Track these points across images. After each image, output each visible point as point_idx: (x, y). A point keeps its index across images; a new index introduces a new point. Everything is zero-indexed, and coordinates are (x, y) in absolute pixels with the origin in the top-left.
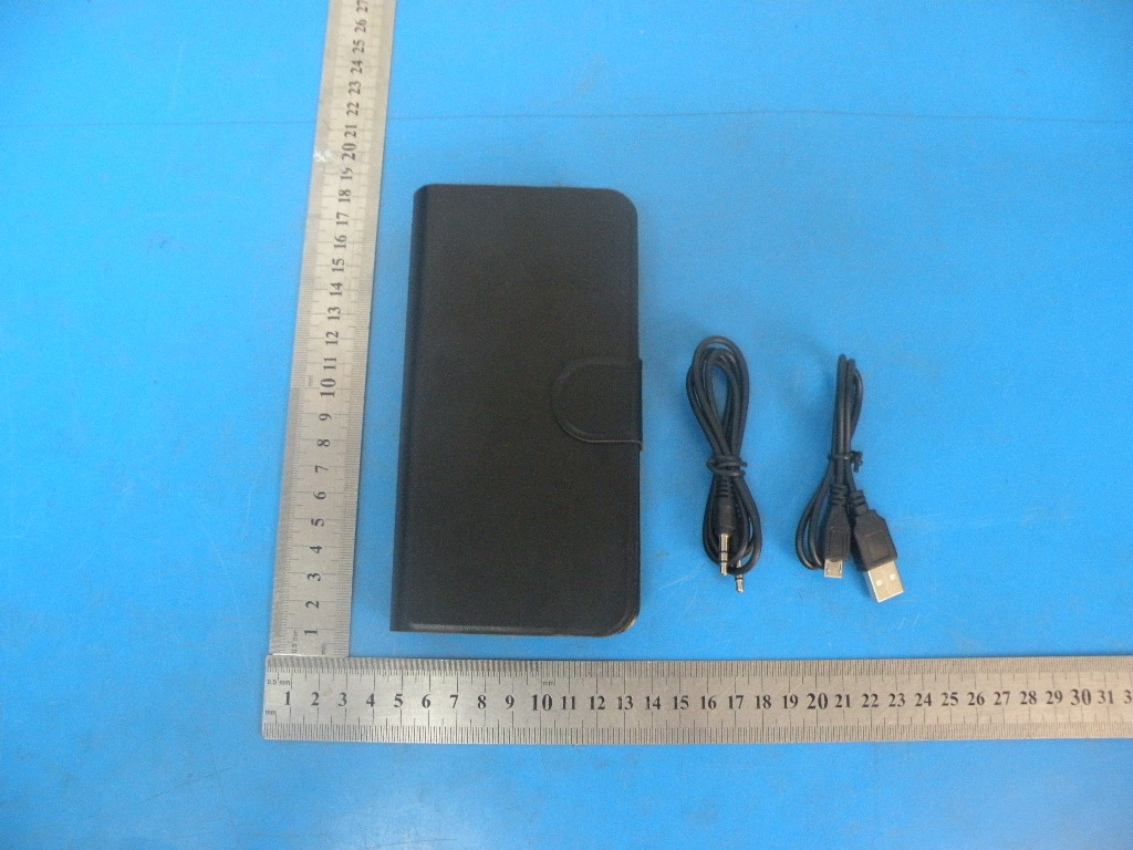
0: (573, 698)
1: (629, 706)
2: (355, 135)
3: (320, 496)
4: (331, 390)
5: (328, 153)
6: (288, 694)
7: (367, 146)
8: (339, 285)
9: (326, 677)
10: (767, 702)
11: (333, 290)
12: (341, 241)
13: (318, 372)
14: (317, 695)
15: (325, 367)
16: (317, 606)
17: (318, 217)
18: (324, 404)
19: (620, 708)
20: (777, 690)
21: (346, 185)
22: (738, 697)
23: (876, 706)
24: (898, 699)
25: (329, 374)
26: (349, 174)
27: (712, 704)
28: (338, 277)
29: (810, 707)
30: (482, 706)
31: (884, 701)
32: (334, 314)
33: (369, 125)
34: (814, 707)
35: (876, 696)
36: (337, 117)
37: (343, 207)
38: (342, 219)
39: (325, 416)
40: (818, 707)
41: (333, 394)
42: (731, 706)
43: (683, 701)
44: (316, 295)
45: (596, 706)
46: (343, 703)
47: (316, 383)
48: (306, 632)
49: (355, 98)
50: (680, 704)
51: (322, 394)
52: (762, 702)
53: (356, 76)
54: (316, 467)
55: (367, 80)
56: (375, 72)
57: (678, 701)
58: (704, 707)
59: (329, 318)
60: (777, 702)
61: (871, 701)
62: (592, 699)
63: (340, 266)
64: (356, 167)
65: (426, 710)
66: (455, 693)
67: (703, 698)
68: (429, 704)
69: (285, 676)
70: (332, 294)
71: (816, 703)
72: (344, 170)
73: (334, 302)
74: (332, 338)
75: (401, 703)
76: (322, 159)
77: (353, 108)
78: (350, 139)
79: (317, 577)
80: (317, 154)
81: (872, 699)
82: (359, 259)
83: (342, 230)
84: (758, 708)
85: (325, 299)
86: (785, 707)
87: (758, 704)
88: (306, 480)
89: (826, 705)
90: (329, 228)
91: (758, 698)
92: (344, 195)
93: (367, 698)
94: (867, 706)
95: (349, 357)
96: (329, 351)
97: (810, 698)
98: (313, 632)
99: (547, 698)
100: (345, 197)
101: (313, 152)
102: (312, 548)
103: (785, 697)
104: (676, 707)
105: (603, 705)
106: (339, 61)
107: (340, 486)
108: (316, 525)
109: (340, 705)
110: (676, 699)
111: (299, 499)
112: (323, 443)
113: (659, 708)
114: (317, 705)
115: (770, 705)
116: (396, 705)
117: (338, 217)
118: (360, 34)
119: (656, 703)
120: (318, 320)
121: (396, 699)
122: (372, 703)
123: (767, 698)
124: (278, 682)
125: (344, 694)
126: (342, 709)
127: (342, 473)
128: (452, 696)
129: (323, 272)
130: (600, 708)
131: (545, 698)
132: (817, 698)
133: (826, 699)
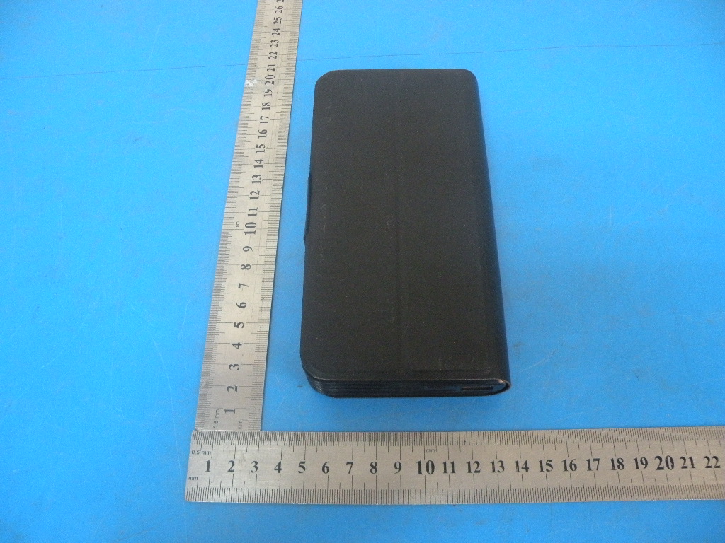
0: (453, 463)
1: (501, 469)
2: (274, 70)
3: (242, 306)
4: (253, 230)
5: (255, 82)
6: (209, 462)
7: (282, 76)
8: (261, 161)
9: (241, 447)
10: (621, 464)
11: (257, 164)
12: (263, 134)
13: (243, 218)
14: (233, 463)
15: (249, 215)
16: (236, 390)
17: (247, 119)
18: (247, 240)
19: (494, 471)
20: (629, 454)
21: (267, 99)
22: (595, 460)
23: (718, 467)
25: (251, 219)
26: (270, 93)
27: (573, 466)
28: (260, 156)
29: (659, 469)
30: (374, 470)
32: (258, 179)
33: (284, 64)
34: (663, 469)
35: (715, 457)
36: (263, 61)
37: (265, 113)
38: (264, 120)
39: (247, 248)
40: (666, 468)
41: (254, 233)
42: (590, 469)
43: (547, 464)
44: (244, 168)
45: (473, 470)
46: (254, 469)
47: (242, 226)
48: (226, 411)
49: (274, 49)
50: (545, 467)
51: (246, 233)
52: (616, 464)
53: (276, 37)
54: (240, 285)
55: (283, 39)
56: (288, 34)
57: (544, 464)
58: (566, 469)
59: (253, 182)
60: (630, 465)
62: (469, 463)
63: (262, 149)
64: (274, 89)
65: (326, 475)
66: (350, 461)
67: (565, 462)
68: (328, 470)
69: (207, 447)
70: (255, 166)
71: (663, 464)
72: (266, 90)
73: (257, 171)
74: (254, 195)
75: (304, 469)
76: (251, 85)
77: (273, 55)
78: (271, 73)
79: (236, 367)
80: (247, 82)
81: (713, 462)
82: (274, 148)
83: (264, 126)
84: (614, 469)
85: (249, 171)
86: (638, 468)
87: (613, 466)
88: (231, 294)
89: (673, 466)
90: (254, 126)
91: (612, 460)
92: (266, 105)
93: (275, 465)
94: (710, 467)
95: (267, 207)
96: (252, 204)
97: (658, 460)
98: (232, 411)
99: (430, 464)
100: (266, 107)
101: (245, 81)
102: (234, 345)
103: (636, 460)
104: (542, 470)
105: (478, 470)
106: (264, 29)
107: (258, 298)
108: (238, 327)
109: (252, 471)
110: (541, 462)
111: (225, 308)
112: (245, 267)
113: (527, 471)
114: (233, 471)
115: (623, 467)
116: (299, 472)
117: (261, 119)
118: (279, 14)
119: (524, 466)
120: (245, 183)
121: (300, 466)
122: (279, 470)
123: (620, 461)
124: (201, 452)
125: (256, 463)
126: (254, 474)
127: (259, 289)
128: (348, 463)
129: (250, 153)
130: (476, 472)
131: (428, 463)
132: (664, 460)
133: (672, 461)
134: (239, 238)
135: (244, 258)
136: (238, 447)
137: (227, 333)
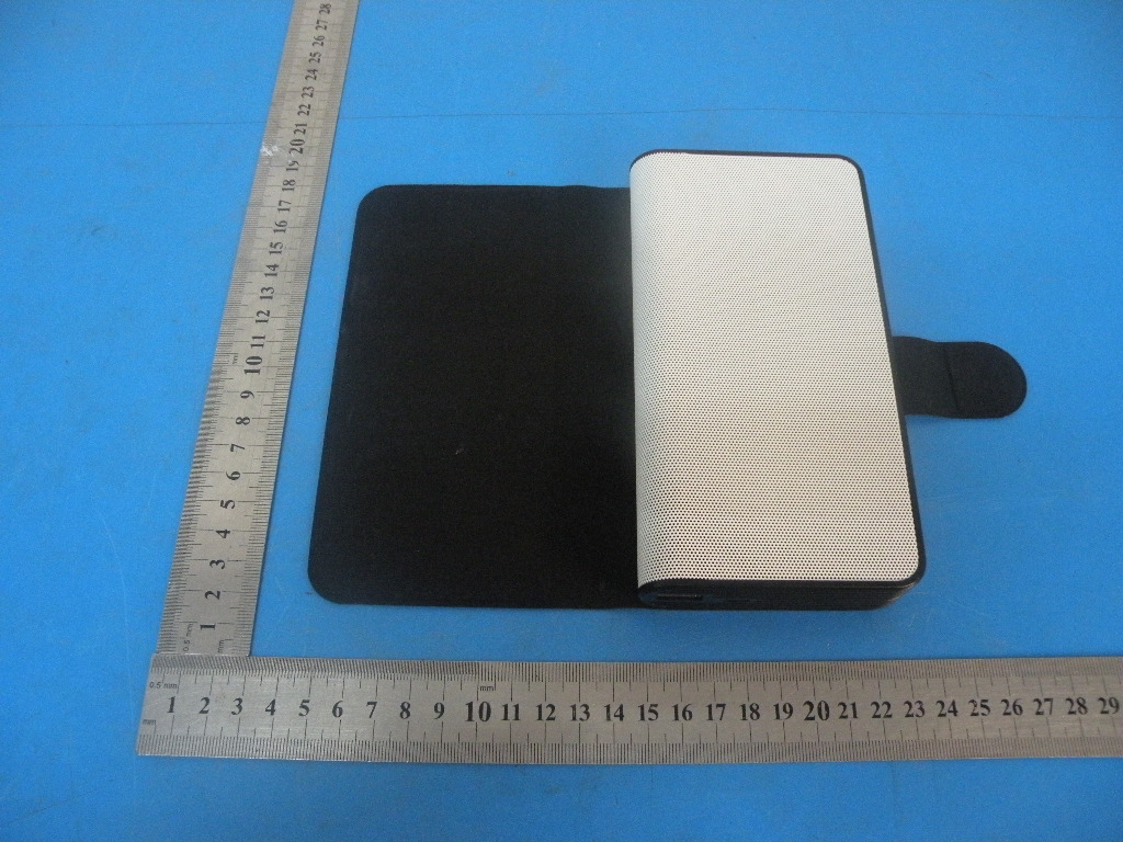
0: (517, 707)
1: (584, 716)
2: (304, 132)
3: (234, 477)
4: (256, 367)
5: (276, 148)
7: (316, 142)
8: (275, 266)
9: (221, 678)
10: (755, 711)
11: (269, 271)
12: (281, 226)
13: (244, 350)
14: (207, 700)
15: (253, 345)
16: (218, 597)
17: (260, 205)
18: (247, 382)
19: (574, 719)
20: (767, 699)
21: (290, 176)
22: (718, 705)
23: (890, 716)
24: (916, 708)
25: (255, 352)
26: (296, 166)
27: (687, 714)
28: (274, 259)
29: (808, 719)
30: (405, 715)
31: (899, 710)
32: (267, 293)
33: (320, 123)
34: (813, 719)
35: (886, 703)
36: (289, 117)
37: (286, 196)
38: (284, 206)
39: (247, 394)
40: (817, 718)
41: (258, 371)
42: (711, 718)
43: (651, 711)
44: (250, 276)
45: (544, 716)
46: (237, 710)
47: (242, 361)
49: (307, 100)
50: (648, 715)
51: (246, 371)
52: (748, 712)
53: (311, 83)
54: (233, 446)
55: (320, 85)
56: (329, 79)
57: (646, 710)
58: (677, 718)
59: (261, 298)
60: (767, 712)
61: (882, 710)
62: (540, 707)
63: (278, 249)
64: (302, 160)
65: (338, 719)
66: (374, 700)
67: (676, 707)
68: (341, 713)
69: (172, 678)
70: (266, 275)
71: (815, 713)
72: (290, 162)
73: (269, 282)
74: (262, 317)
75: (308, 711)
76: (269, 153)
77: (305, 110)
78: (299, 136)
79: (221, 564)
80: (264, 149)
82: (296, 244)
83: (283, 216)
84: (744, 719)
85: (259, 280)
86: (778, 717)
87: (744, 715)
88: (220, 460)
89: (827, 716)
90: (269, 214)
91: (744, 706)
92: (289, 185)
93: (266, 705)
94: (879, 717)
95: (279, 335)
96: (258, 330)
97: (808, 707)
98: (211, 626)
99: (485, 706)
100: (289, 186)
101: (260, 147)
102: (219, 532)
103: (777, 706)
104: (643, 718)
105: (553, 716)
106: (294, 70)
107: (257, 466)
108: (226, 507)
109: (234, 713)
110: (642, 708)
111: (209, 480)
112: (242, 421)
113: (621, 719)
114: (207, 712)
115: (758, 715)
116: (301, 715)
117: (280, 204)
118: (318, 48)
119: (618, 713)
120: (250, 300)
121: (303, 707)
122: (272, 711)
123: (755, 707)
124: (162, 685)
125: (240, 700)
126: (237, 717)
127: (260, 452)
128: (369, 703)
129: (259, 255)
130: (549, 719)
131: (482, 705)
132: (816, 707)
133: (827, 708)
134: (237, 379)
135: (241, 408)
136: (218, 678)
137: (210, 515)
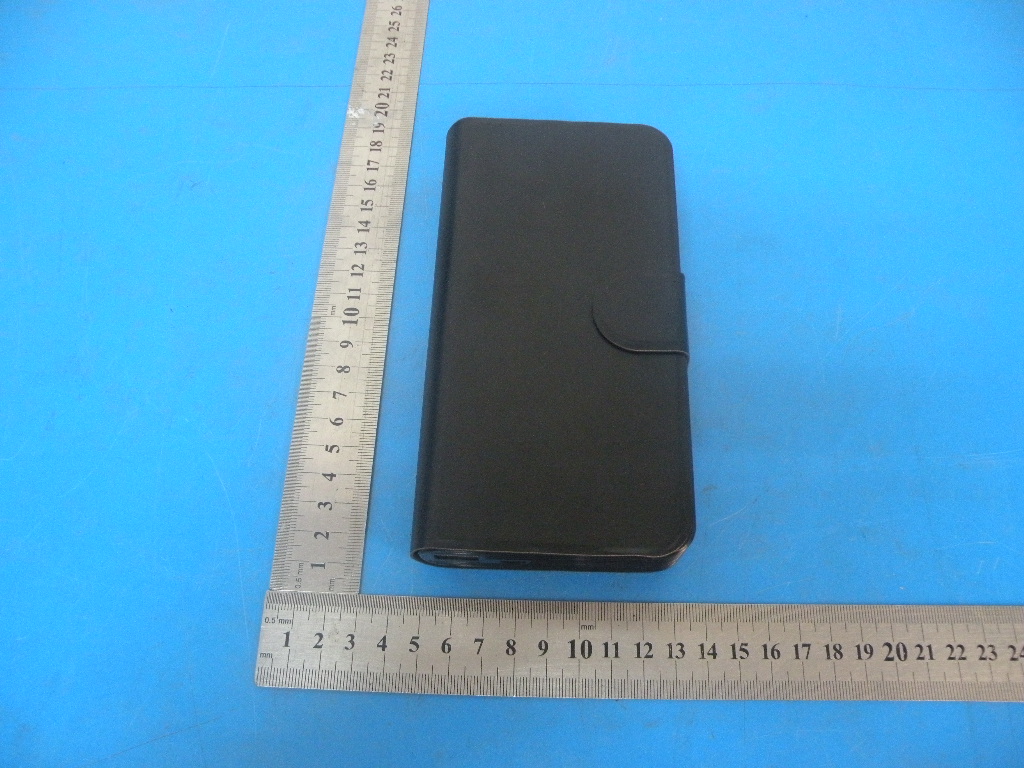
0: (616, 645)
1: (680, 654)
2: (388, 96)
3: (337, 422)
4: (353, 318)
5: (361, 111)
6: (288, 634)
7: (400, 106)
8: (367, 223)
9: (333, 615)
10: (838, 651)
11: (361, 227)
12: (371, 185)
13: (341, 302)
14: (321, 636)
15: (349, 297)
16: (327, 537)
17: (349, 164)
18: (346, 332)
19: (671, 656)
20: (848, 639)
21: (378, 137)
22: (804, 645)
23: (964, 659)
24: (988, 651)
25: (352, 303)
26: (381, 128)
27: (776, 653)
28: (366, 216)
29: (888, 659)
30: (511, 652)
31: (972, 653)
32: (362, 248)
33: (402, 88)
34: (892, 659)
35: (961, 646)
36: (373, 82)
37: (374, 156)
38: (372, 165)
39: (346, 344)
40: (896, 658)
41: (356, 322)
43: (742, 650)
44: (343, 232)
45: (643, 655)
46: (350, 645)
47: (339, 312)
49: (389, 66)
50: (739, 653)
51: (344, 322)
52: (832, 652)
53: (391, 49)
54: (335, 393)
55: (401, 53)
56: (409, 46)
57: (737, 648)
58: (766, 657)
59: (355, 252)
60: (849, 652)
61: (957, 653)
62: (638, 645)
63: (369, 206)
64: (388, 122)
65: (446, 656)
66: (481, 638)
67: (765, 646)
68: (450, 649)
69: (285, 614)
70: (359, 230)
71: (894, 654)
72: (376, 124)
73: (362, 237)
74: (357, 270)
75: (418, 646)
76: (356, 115)
77: (387, 75)
78: (383, 99)
79: (328, 506)
80: (350, 112)
81: (958, 651)
82: (387, 202)
83: (372, 175)
84: (829, 658)
85: (351, 236)
86: (860, 658)
87: (828, 654)
88: (323, 406)
89: (906, 656)
90: (359, 173)
91: (827, 647)
92: (376, 145)
93: (378, 640)
94: (953, 658)
95: (374, 288)
96: (354, 282)
97: (887, 648)
98: (321, 566)
99: (586, 644)
100: (376, 147)
101: (347, 109)
102: (325, 475)
103: (858, 647)
104: (734, 657)
105: (650, 654)
106: (375, 37)
107: (359, 413)
108: (331, 451)
109: (346, 648)
110: (733, 646)
111: (314, 425)
112: (343, 369)
113: (715, 658)
114: (320, 647)
115: (841, 655)
116: (411, 650)
117: (368, 164)
118: (396, 17)
119: (711, 652)
120: (344, 255)
121: (412, 643)
122: (384, 647)
123: (838, 647)
124: (277, 620)
125: (353, 637)
126: (349, 653)
127: (360, 400)
128: (476, 640)
129: (351, 212)
130: (647, 657)
131: (583, 643)
132: (894, 649)
133: (905, 650)
134: (335, 328)
135: (342, 357)
136: (329, 615)
137: (315, 459)
